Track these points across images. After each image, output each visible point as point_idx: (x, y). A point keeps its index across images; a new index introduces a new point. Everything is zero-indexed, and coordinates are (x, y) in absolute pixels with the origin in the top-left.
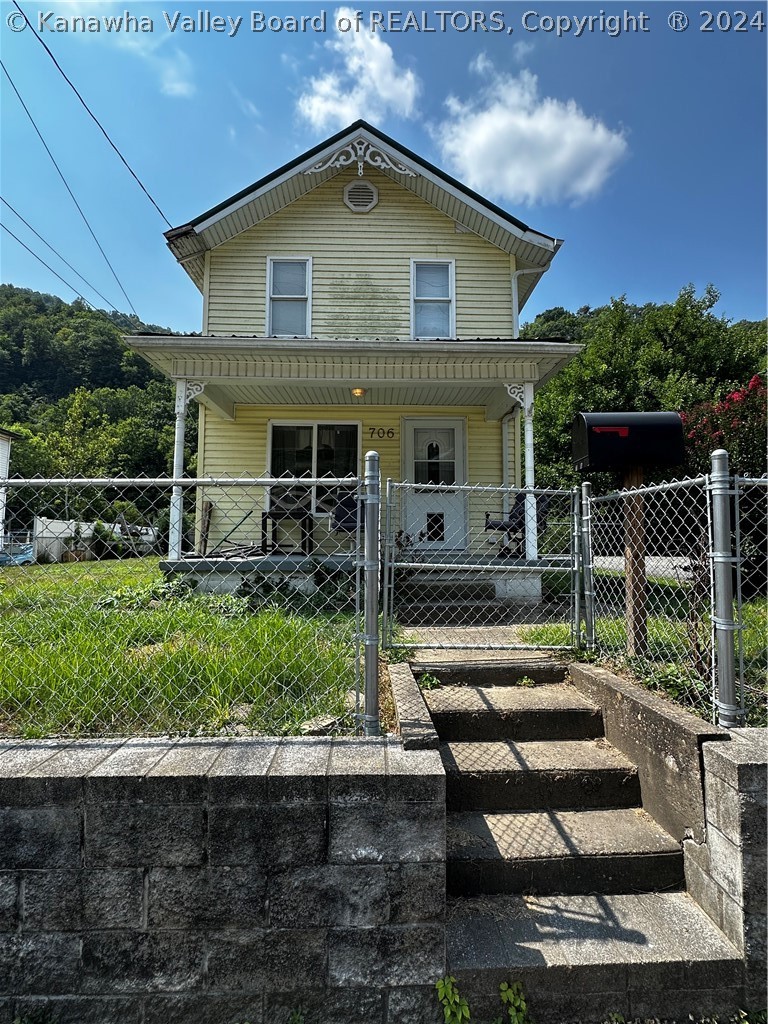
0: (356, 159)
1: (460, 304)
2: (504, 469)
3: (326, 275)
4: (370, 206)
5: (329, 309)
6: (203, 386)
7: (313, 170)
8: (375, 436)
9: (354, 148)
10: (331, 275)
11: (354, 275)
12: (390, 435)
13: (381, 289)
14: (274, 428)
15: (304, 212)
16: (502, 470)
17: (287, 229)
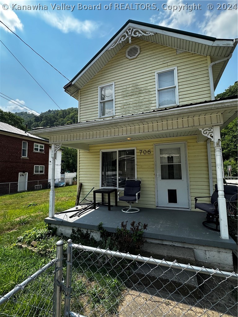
0: (128, 37)
1: (180, 87)
2: (209, 167)
3: (120, 88)
4: (137, 55)
5: (122, 102)
6: (60, 145)
7: (111, 47)
8: (142, 154)
9: (127, 33)
10: (122, 88)
11: (131, 86)
12: (149, 153)
13: (143, 89)
14: (103, 153)
15: (111, 66)
16: (208, 167)
17: (105, 74)
